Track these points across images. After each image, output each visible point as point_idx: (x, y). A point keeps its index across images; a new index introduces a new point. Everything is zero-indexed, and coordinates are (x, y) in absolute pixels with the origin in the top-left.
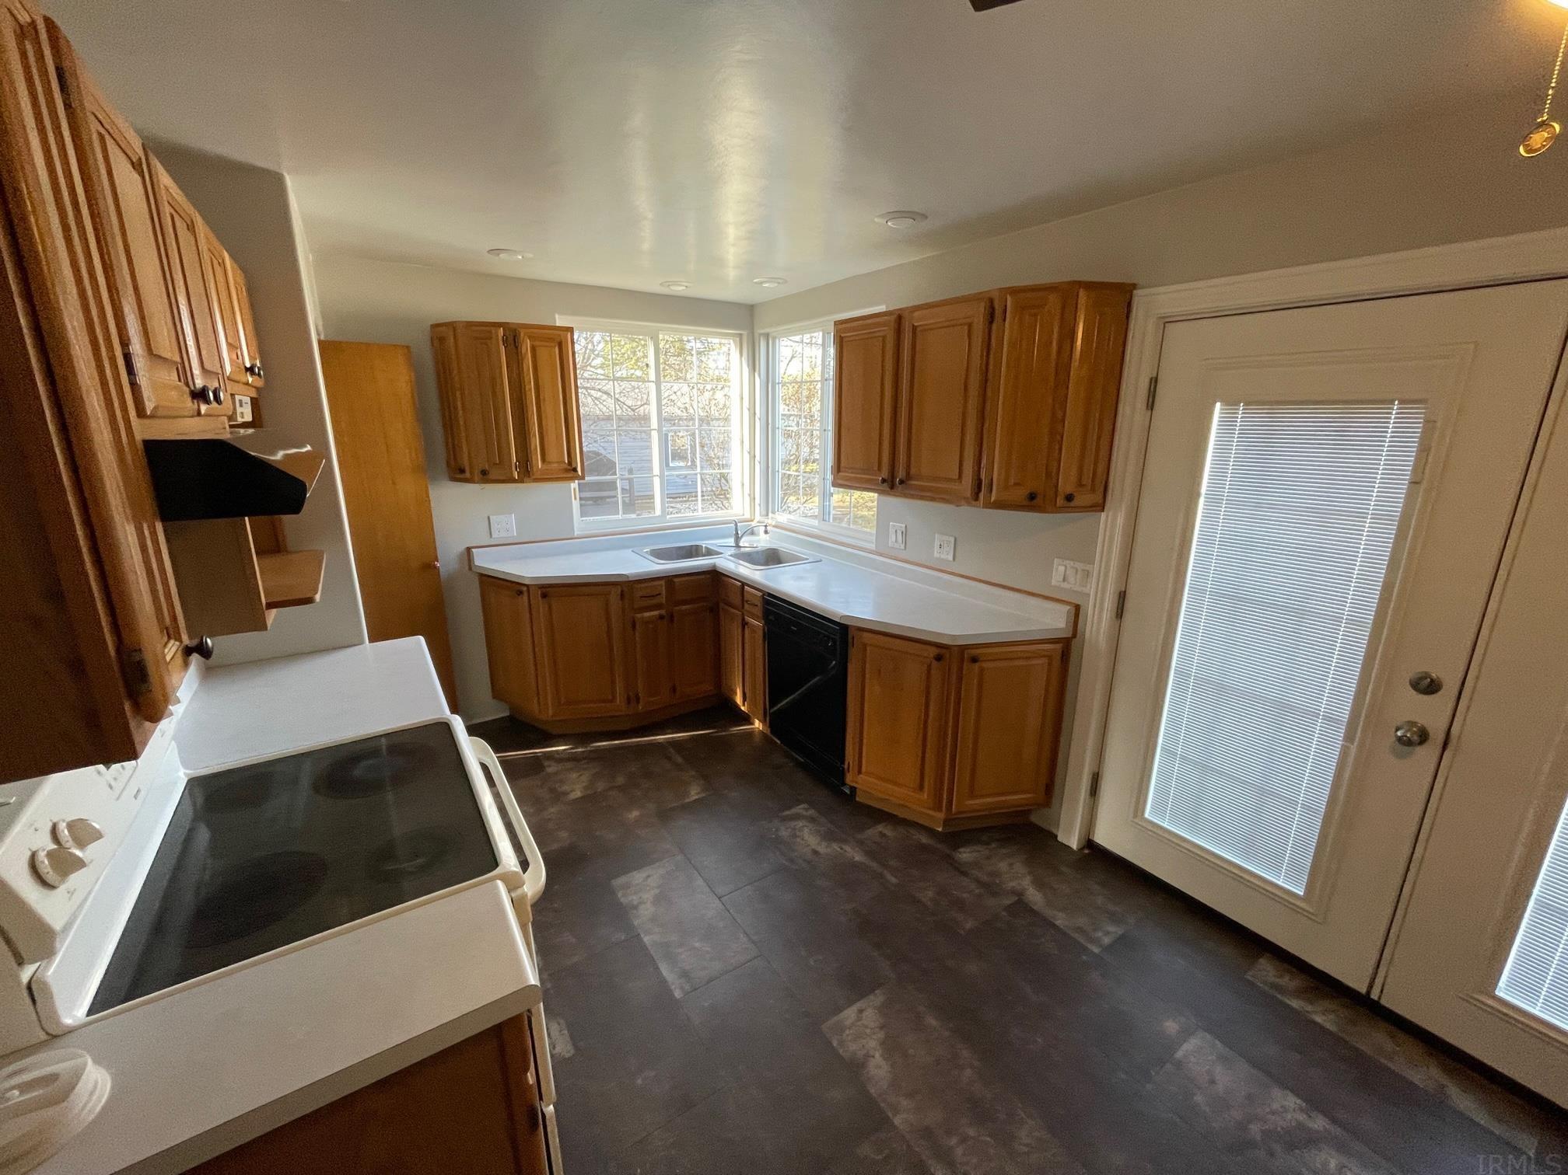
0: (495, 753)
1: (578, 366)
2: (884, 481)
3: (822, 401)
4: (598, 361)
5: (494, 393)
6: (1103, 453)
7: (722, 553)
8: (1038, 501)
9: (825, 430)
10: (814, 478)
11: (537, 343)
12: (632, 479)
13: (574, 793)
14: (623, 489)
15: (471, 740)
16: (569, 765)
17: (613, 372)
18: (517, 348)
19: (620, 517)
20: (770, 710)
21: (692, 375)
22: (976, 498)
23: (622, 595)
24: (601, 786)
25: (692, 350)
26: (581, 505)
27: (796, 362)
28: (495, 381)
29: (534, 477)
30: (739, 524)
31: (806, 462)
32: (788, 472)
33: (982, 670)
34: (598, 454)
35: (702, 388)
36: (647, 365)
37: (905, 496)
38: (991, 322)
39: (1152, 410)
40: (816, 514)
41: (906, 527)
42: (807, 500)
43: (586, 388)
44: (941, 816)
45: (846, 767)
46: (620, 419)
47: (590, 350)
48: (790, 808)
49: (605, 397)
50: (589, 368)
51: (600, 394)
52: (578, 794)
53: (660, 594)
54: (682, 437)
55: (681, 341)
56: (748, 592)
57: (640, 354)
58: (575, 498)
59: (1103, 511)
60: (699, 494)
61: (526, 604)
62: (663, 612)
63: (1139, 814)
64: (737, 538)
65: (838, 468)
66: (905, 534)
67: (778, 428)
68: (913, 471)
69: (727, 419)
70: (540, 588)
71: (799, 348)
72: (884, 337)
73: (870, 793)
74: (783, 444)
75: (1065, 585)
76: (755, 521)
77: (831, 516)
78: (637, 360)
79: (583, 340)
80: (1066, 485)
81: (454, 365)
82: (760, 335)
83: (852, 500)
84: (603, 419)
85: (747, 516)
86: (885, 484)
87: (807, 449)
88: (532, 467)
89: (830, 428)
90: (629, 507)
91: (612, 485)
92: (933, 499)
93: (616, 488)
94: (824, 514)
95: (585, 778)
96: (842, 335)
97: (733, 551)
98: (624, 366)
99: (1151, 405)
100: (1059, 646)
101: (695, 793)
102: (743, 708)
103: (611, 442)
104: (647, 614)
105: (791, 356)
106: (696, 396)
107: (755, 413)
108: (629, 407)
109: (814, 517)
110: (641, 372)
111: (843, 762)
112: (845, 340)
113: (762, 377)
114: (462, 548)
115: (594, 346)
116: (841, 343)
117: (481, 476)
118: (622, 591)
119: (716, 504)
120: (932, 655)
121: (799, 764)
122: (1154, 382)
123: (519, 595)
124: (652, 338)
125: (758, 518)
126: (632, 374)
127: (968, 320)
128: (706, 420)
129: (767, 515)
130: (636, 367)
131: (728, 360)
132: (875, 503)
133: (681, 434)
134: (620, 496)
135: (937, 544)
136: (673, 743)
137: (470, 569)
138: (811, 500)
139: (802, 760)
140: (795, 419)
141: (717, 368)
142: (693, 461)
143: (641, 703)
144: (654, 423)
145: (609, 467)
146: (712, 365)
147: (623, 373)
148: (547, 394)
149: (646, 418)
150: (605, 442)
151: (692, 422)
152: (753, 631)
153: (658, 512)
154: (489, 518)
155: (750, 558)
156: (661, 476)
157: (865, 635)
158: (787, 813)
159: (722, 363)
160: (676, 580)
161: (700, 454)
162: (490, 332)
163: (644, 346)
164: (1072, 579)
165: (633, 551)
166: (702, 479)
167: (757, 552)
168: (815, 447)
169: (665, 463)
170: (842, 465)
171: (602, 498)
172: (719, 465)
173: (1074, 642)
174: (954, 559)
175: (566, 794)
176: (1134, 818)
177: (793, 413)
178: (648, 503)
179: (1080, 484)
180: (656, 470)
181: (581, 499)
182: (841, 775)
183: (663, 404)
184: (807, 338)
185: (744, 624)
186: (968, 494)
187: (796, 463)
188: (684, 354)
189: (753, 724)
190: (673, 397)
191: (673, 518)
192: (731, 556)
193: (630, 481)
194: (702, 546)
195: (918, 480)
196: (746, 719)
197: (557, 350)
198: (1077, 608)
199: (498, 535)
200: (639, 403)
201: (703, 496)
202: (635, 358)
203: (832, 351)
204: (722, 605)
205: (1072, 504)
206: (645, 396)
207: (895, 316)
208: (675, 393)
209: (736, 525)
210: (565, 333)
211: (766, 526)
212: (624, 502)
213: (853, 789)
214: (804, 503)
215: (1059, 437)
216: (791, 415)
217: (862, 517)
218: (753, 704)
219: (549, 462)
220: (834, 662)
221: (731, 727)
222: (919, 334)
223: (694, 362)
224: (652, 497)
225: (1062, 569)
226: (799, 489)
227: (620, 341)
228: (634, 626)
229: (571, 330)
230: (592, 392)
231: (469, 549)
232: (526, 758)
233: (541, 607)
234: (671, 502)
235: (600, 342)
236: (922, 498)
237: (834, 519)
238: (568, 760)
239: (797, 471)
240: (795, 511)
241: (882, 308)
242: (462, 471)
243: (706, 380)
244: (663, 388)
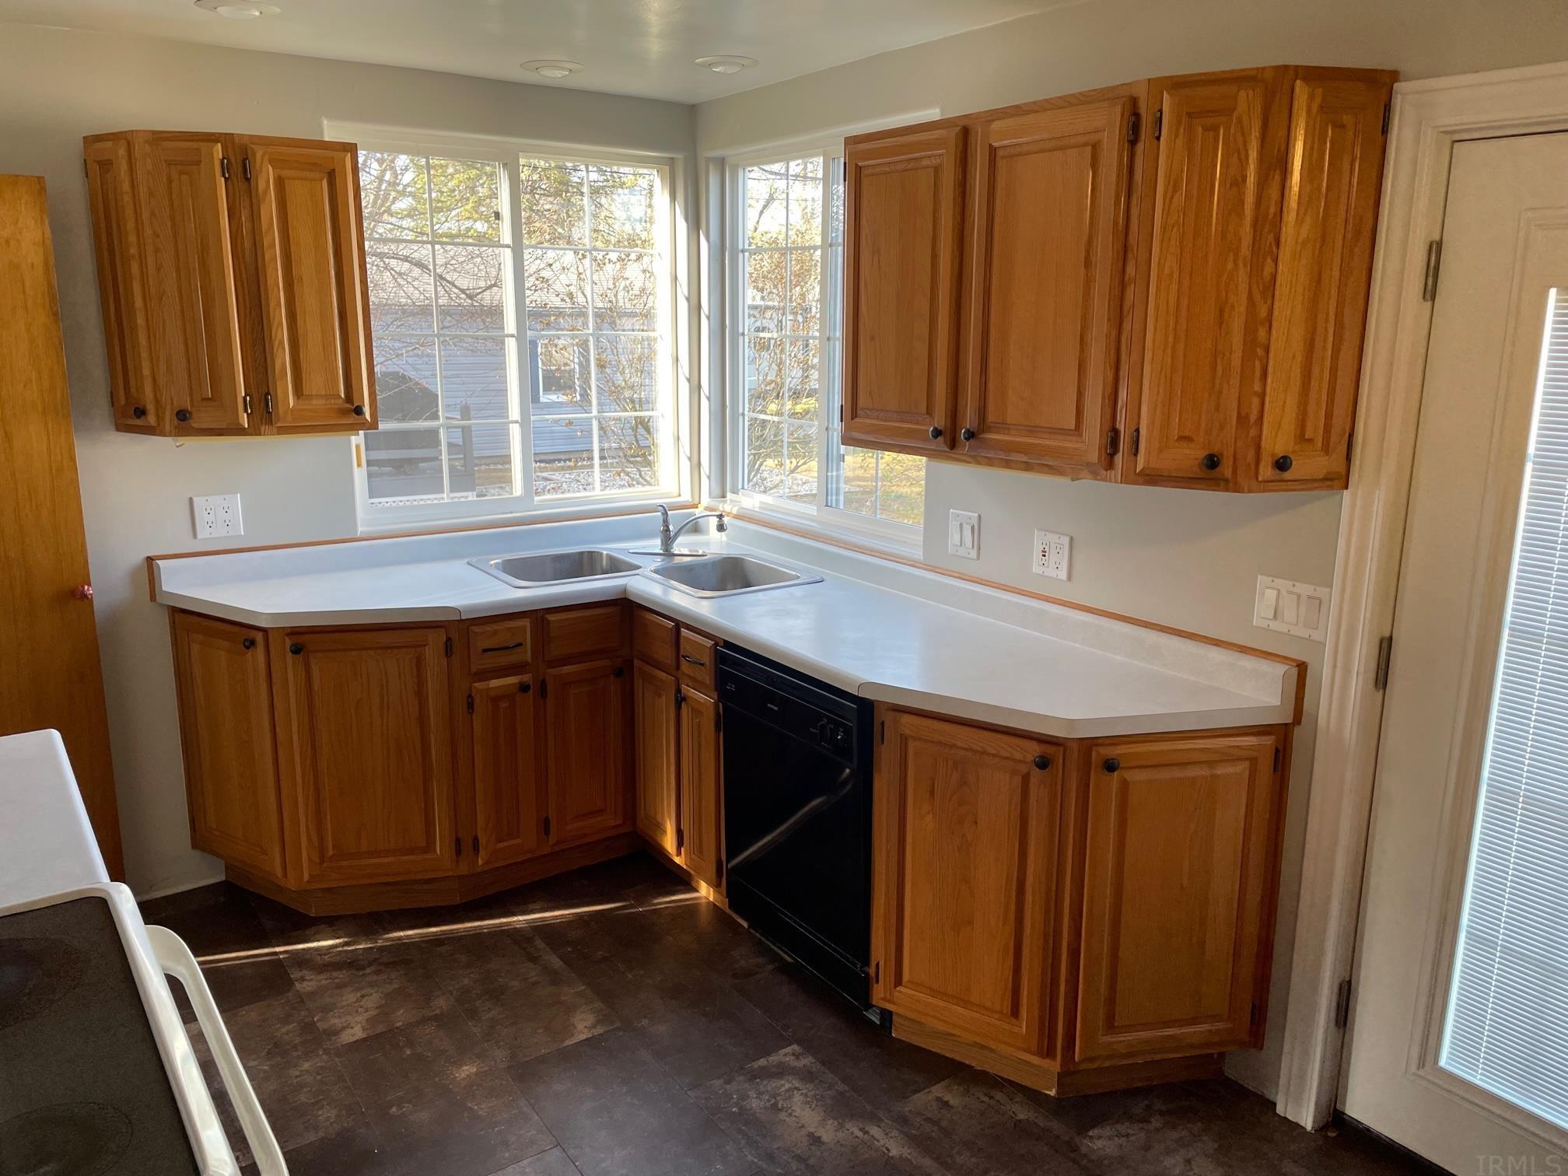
0: (196, 956)
1: (366, 212)
2: (937, 433)
3: (822, 283)
4: (403, 204)
5: (203, 265)
6: (1344, 381)
7: (639, 567)
8: (1226, 469)
9: (828, 339)
10: (811, 426)
11: (287, 173)
12: (469, 427)
13: (350, 1031)
14: (450, 445)
15: (147, 929)
16: (341, 975)
17: (432, 226)
18: (248, 180)
19: (446, 497)
20: (727, 863)
21: (582, 232)
22: (1110, 465)
23: (449, 649)
24: (401, 1017)
25: (581, 184)
26: (370, 475)
27: (777, 210)
28: (206, 250)
29: (279, 425)
30: (669, 512)
31: (796, 395)
32: (762, 417)
33: (1125, 785)
34: (404, 379)
35: (600, 257)
36: (497, 215)
37: (976, 460)
38: (1133, 143)
39: (1433, 299)
40: (814, 492)
41: (980, 516)
42: (797, 467)
43: (381, 256)
44: (1055, 1066)
45: (872, 971)
46: (445, 312)
47: (389, 184)
48: (767, 1054)
49: (416, 271)
50: (386, 217)
51: (407, 265)
52: (356, 1032)
53: (520, 645)
54: (564, 348)
55: (561, 168)
56: (687, 639)
57: (483, 191)
58: (359, 465)
59: (1347, 488)
60: (596, 455)
61: (262, 665)
62: (526, 678)
63: (1430, 1058)
64: (668, 539)
65: (852, 411)
66: (977, 530)
67: (743, 334)
68: (991, 417)
69: (647, 315)
70: (287, 635)
71: (781, 184)
72: (937, 170)
73: (920, 1023)
74: (753, 361)
75: (1275, 626)
76: (701, 508)
77: (842, 498)
78: (479, 202)
79: (375, 165)
80: (1277, 439)
81: (129, 212)
82: (708, 160)
83: (881, 466)
84: (413, 314)
85: (686, 497)
86: (940, 439)
87: (797, 373)
88: (276, 405)
89: (838, 334)
90: (463, 479)
91: (430, 438)
92: (1028, 467)
93: (438, 443)
94: (827, 495)
95: (373, 999)
96: (860, 164)
97: (658, 562)
98: (454, 213)
99: (1430, 292)
100: (1268, 741)
101: (584, 1026)
102: (677, 860)
103: (428, 355)
104: (495, 683)
105: (767, 196)
106: (588, 273)
107: (699, 307)
108: (463, 291)
109: (808, 498)
110: (486, 225)
111: (866, 961)
112: (865, 172)
113: (712, 238)
114: (138, 557)
115: (396, 178)
116: (857, 177)
117: (176, 421)
118: (449, 639)
119: (627, 474)
120: (1030, 758)
121: (784, 969)
122: (1436, 249)
123: (247, 648)
124: (505, 165)
125: (706, 500)
126: (468, 229)
127: (1093, 138)
128: (609, 317)
129: (724, 496)
130: (476, 216)
131: (650, 206)
132: (923, 473)
133: (561, 342)
134: (444, 457)
135: (1037, 549)
136: (544, 931)
137: (153, 598)
138: (805, 467)
139: (789, 959)
140: (774, 315)
141: (628, 218)
142: (585, 396)
143: (482, 852)
144: (510, 324)
145: (423, 402)
146: (619, 214)
147: (451, 226)
148: (305, 268)
149: (495, 312)
150: (417, 355)
151: (580, 320)
152: (696, 712)
153: (518, 489)
154: (191, 500)
155: (695, 575)
156: (524, 423)
157: (906, 719)
158: (762, 1062)
159: (638, 211)
160: (552, 618)
161: (598, 380)
162: (198, 149)
163: (491, 175)
164: (1289, 614)
165: (468, 563)
166: (601, 428)
167: (704, 565)
168: (813, 367)
169: (531, 397)
170: (862, 401)
171: (410, 461)
172: (633, 401)
173: (1297, 731)
174: (1070, 577)
175: (335, 1032)
176: (1418, 1069)
177: (770, 303)
178: (501, 470)
179: (1302, 438)
180: (514, 411)
181: (369, 463)
182: (862, 987)
183: (527, 285)
184: (795, 167)
185: (680, 700)
186: (1094, 456)
187: (777, 397)
188: (567, 191)
189: (696, 890)
190: (547, 274)
191: (547, 501)
192: (656, 571)
193: (466, 431)
194: (601, 554)
195: (999, 433)
196: (682, 881)
197: (325, 183)
198: (1302, 668)
199: (210, 532)
200: (482, 284)
201: (602, 458)
202: (473, 198)
203: (840, 189)
204: (637, 663)
205: (1287, 475)
206: (494, 273)
207: (960, 128)
208: (551, 265)
209: (665, 514)
210: (342, 154)
211: (720, 517)
212: (452, 469)
213: (887, 1016)
214: (792, 472)
215: (1260, 352)
216: (768, 308)
217: (899, 497)
218: (698, 850)
219: (310, 397)
220: (848, 771)
221: (656, 898)
222: (1001, 164)
223: (586, 208)
224: (506, 459)
225: (1271, 594)
226: (782, 447)
227: (447, 166)
228: (471, 706)
229: (352, 149)
230: (393, 262)
231: (150, 560)
232: (256, 965)
233: (289, 669)
234: (542, 470)
235: (406, 169)
236: (1008, 464)
237: (848, 502)
238: (336, 966)
239: (779, 413)
240: (776, 486)
241: (933, 114)
242: (141, 412)
243: (608, 242)
244: (526, 256)
